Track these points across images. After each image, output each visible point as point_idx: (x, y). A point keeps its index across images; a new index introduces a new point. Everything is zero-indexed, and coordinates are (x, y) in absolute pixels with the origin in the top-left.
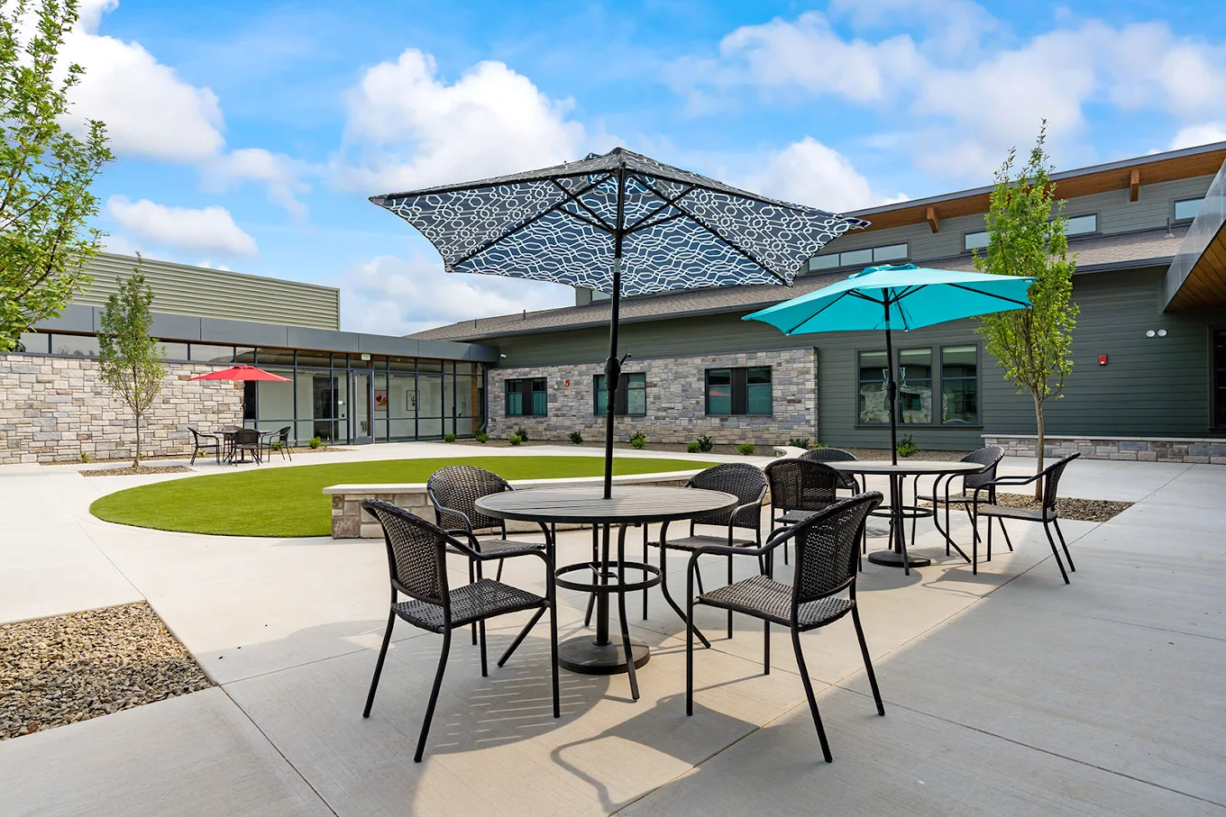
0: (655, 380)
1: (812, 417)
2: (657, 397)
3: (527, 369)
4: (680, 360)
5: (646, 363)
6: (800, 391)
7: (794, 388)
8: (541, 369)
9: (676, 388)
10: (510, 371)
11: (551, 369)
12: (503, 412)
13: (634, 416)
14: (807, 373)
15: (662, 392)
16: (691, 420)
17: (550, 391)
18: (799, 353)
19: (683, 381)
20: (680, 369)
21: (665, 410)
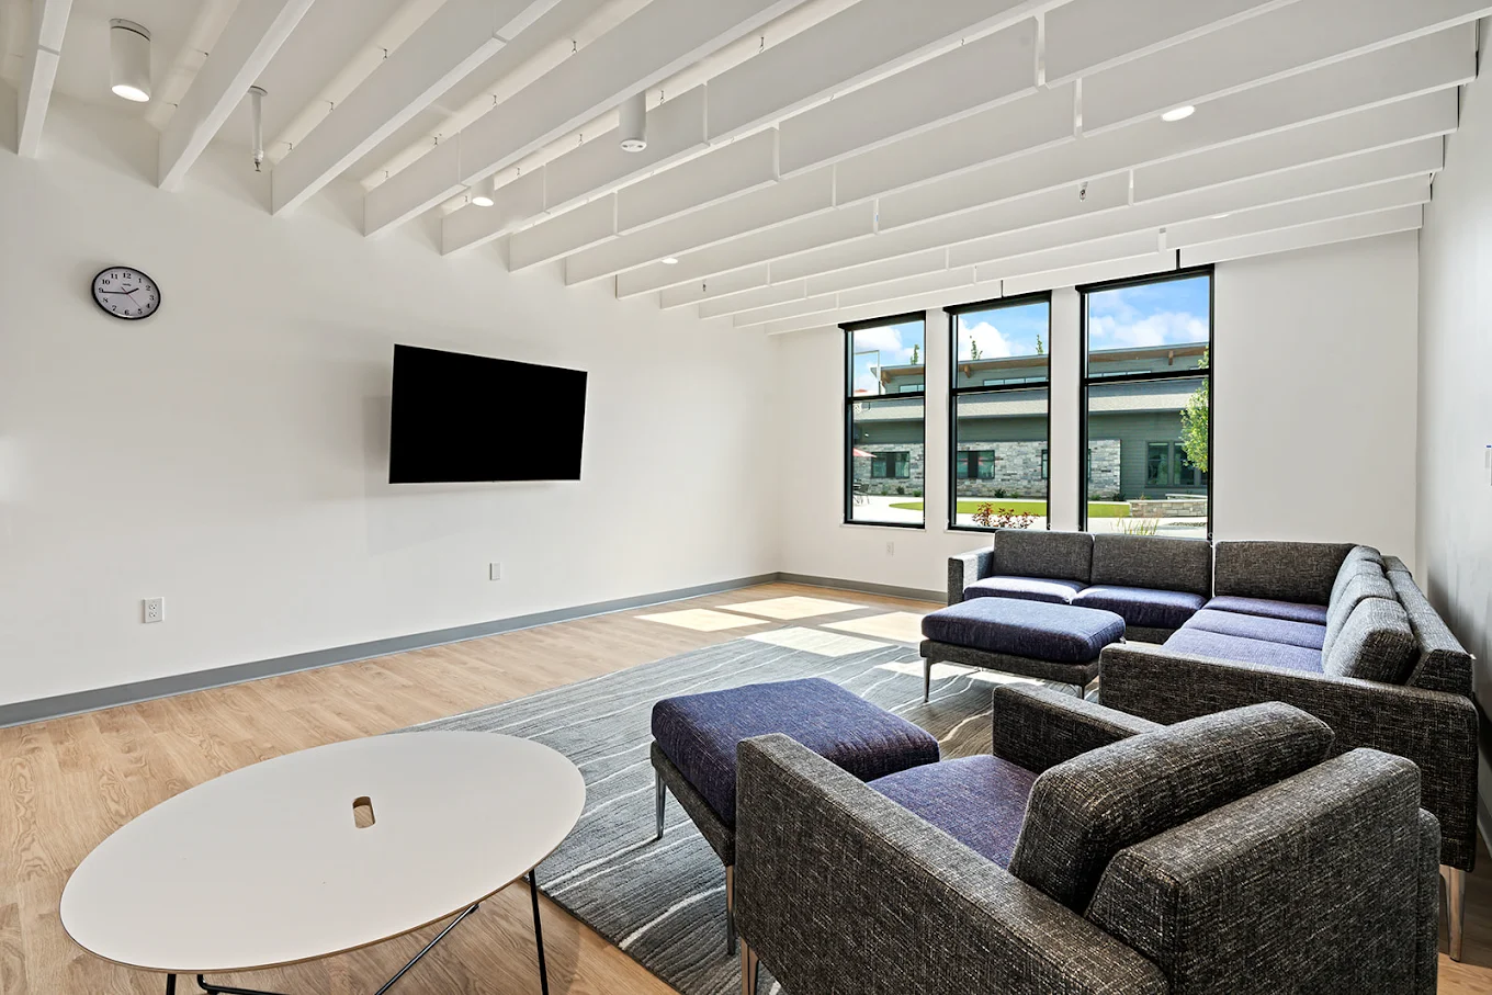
0: (1002, 456)
1: (1118, 481)
2: (1003, 467)
3: (892, 445)
4: (1022, 443)
5: (995, 444)
6: (1110, 465)
7: (1106, 463)
8: (904, 445)
9: (1019, 461)
10: (875, 446)
11: (913, 446)
12: (869, 475)
13: (984, 479)
14: (1116, 454)
15: (1008, 463)
16: (1029, 482)
17: (912, 461)
18: (1111, 442)
19: (1024, 457)
20: (1022, 449)
21: (1009, 475)
